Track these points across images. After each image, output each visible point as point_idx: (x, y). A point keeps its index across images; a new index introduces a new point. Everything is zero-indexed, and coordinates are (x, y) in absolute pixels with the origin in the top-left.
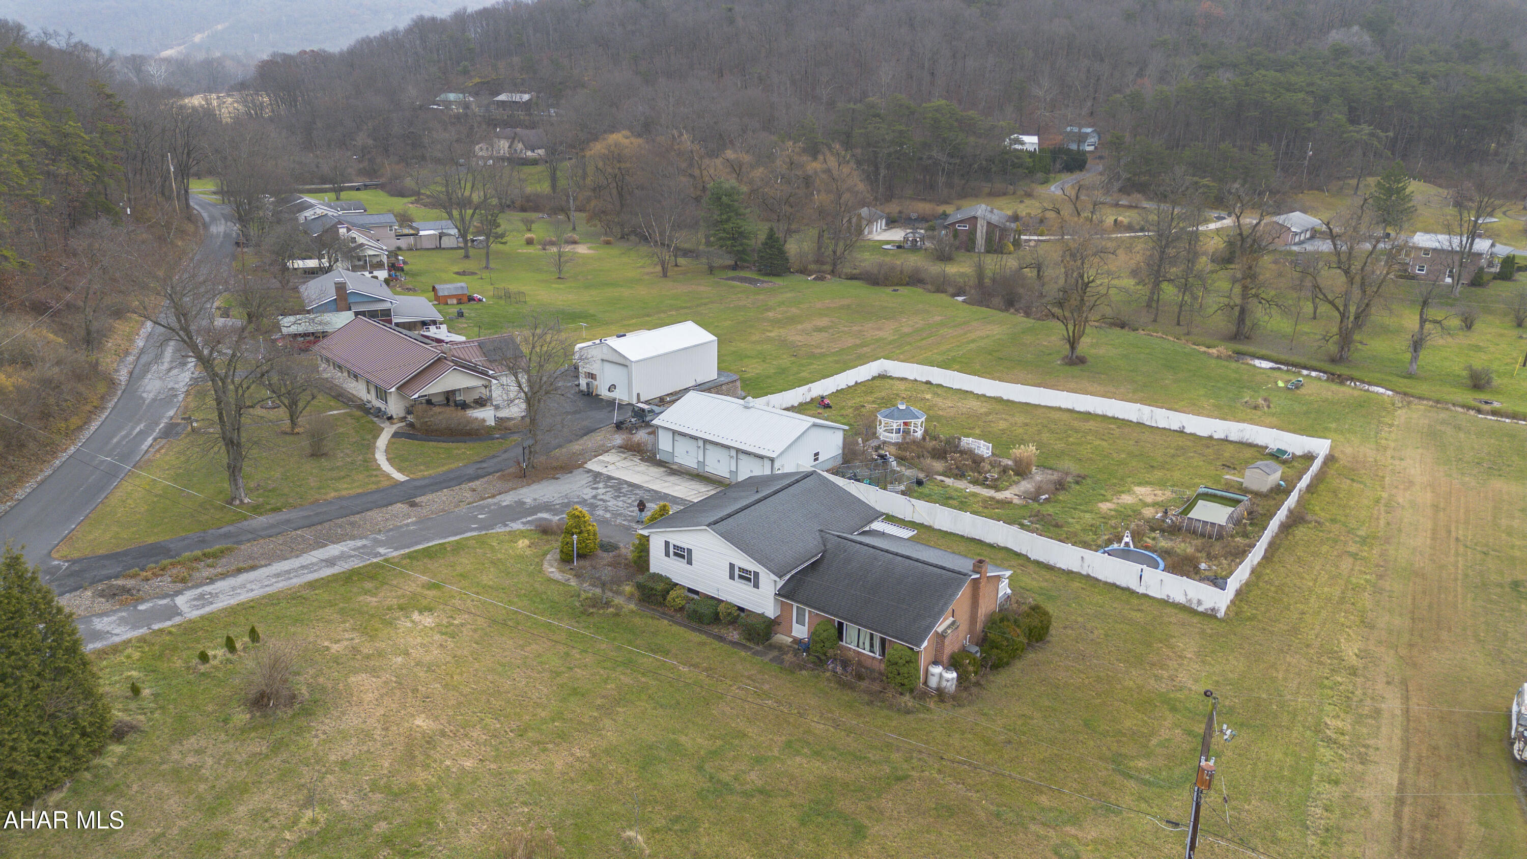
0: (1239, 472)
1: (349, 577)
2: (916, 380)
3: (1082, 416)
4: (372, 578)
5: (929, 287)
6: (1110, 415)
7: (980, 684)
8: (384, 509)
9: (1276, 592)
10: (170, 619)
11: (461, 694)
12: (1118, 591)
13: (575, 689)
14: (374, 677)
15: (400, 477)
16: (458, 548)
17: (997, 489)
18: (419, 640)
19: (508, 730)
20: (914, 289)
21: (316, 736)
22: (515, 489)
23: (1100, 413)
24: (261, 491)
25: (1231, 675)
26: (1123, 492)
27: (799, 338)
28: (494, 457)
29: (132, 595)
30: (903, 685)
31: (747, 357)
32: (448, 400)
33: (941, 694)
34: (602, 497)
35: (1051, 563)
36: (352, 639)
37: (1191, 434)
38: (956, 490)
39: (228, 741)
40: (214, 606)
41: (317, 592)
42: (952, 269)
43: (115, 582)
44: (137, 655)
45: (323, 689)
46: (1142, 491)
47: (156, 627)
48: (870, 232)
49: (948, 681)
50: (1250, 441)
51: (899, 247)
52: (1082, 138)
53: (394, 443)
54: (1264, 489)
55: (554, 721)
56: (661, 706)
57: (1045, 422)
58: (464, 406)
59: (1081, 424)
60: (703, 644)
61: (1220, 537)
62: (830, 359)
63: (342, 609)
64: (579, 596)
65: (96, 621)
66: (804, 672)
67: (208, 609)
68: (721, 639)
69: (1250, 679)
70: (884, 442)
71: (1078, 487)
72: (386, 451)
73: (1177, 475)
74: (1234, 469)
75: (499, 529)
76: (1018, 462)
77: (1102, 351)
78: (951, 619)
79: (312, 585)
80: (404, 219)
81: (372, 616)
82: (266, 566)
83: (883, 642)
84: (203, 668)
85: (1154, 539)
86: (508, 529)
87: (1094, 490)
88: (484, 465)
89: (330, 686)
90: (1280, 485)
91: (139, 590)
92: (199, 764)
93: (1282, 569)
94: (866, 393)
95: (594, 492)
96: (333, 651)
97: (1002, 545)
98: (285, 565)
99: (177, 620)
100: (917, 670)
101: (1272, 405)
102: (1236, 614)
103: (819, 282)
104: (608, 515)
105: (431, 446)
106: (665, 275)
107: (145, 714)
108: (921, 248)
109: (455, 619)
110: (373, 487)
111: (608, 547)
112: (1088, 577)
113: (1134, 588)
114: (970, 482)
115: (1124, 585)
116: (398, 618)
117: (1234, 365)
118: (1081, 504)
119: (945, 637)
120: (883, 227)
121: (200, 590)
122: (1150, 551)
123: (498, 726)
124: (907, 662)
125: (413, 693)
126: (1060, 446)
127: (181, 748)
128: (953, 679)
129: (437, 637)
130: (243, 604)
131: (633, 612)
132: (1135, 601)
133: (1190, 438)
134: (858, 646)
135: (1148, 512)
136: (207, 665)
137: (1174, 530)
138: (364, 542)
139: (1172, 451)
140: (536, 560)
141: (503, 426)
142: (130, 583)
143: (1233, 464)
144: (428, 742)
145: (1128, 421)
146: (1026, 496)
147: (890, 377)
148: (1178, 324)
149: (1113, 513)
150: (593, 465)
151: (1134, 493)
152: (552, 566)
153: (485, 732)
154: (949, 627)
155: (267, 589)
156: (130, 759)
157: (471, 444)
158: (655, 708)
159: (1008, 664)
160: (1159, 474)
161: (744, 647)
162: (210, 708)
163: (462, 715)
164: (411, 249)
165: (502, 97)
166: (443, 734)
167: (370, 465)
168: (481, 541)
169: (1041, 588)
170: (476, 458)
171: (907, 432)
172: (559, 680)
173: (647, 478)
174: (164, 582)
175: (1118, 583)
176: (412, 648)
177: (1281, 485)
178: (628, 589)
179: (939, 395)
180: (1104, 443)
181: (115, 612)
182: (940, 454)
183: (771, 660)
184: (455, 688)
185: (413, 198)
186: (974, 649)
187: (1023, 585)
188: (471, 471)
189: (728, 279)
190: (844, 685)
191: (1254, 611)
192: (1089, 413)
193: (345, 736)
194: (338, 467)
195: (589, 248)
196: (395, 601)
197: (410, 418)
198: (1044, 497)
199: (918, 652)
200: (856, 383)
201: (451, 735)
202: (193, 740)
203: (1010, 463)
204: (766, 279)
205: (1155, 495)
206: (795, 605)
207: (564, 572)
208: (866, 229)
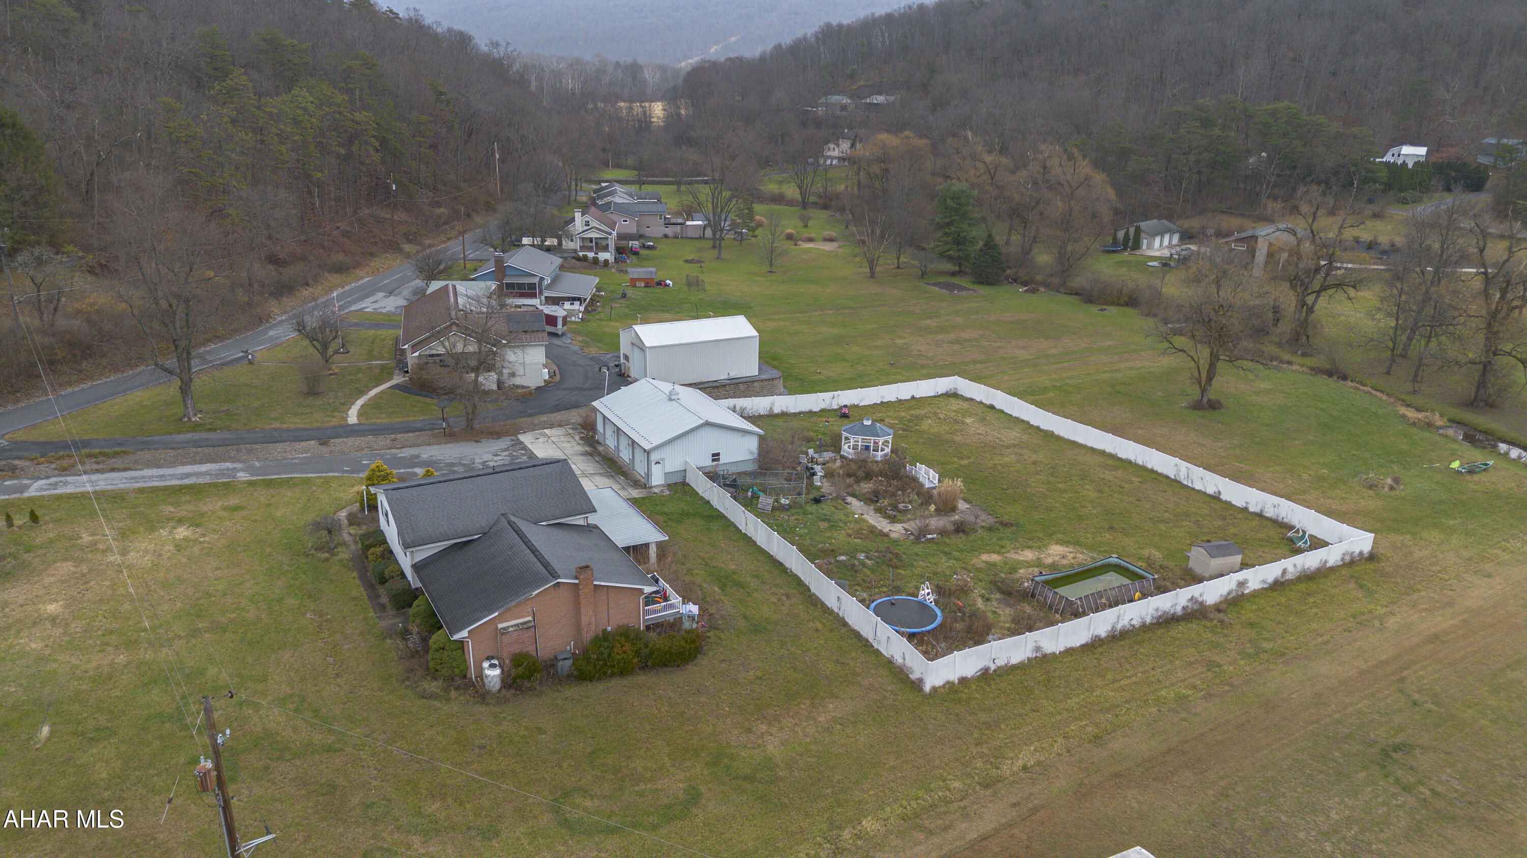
1: (180, 490)
2: (981, 403)
4: (197, 493)
6: (1148, 466)
8: (296, 444)
10: (10, 494)
14: (75, 566)
15: (352, 419)
17: (893, 520)
18: (152, 546)
23: (1141, 463)
26: (1033, 547)
35: (823, 599)
36: (107, 536)
37: (1225, 502)
38: (847, 513)
41: (141, 496)
43: (15, 461)
46: (1056, 550)
48: (1150, 246)
50: (1286, 520)
53: (388, 391)
63: (137, 512)
66: (389, 641)
67: (49, 493)
68: (376, 598)
70: (842, 457)
71: (985, 534)
72: (370, 398)
78: (528, 619)
79: (144, 490)
81: (149, 522)
82: (137, 470)
87: (1000, 539)
91: (23, 471)
95: (491, 458)
96: (80, 541)
97: (795, 572)
101: (1401, 487)
106: (872, 275)
109: (205, 537)
110: (319, 425)
112: (841, 620)
113: (871, 641)
114: (875, 509)
115: (865, 635)
116: (165, 528)
118: (961, 551)
119: (503, 634)
125: (82, 584)
126: (1038, 490)
129: (168, 547)
133: (1218, 505)
138: (238, 466)
139: (1168, 516)
140: (344, 504)
144: (34, 622)
145: (1164, 476)
147: (959, 397)
149: (983, 565)
150: (527, 436)
152: (348, 511)
153: (84, 626)
154: (516, 625)
155: (109, 487)
161: (382, 609)
164: (676, 237)
167: (344, 407)
168: (329, 481)
174: (48, 469)
183: (386, 625)
188: (418, 425)
189: (933, 284)
194: (312, 406)
198: (930, 536)
200: (913, 397)
205: (1065, 557)
207: (348, 518)
208: (1145, 241)
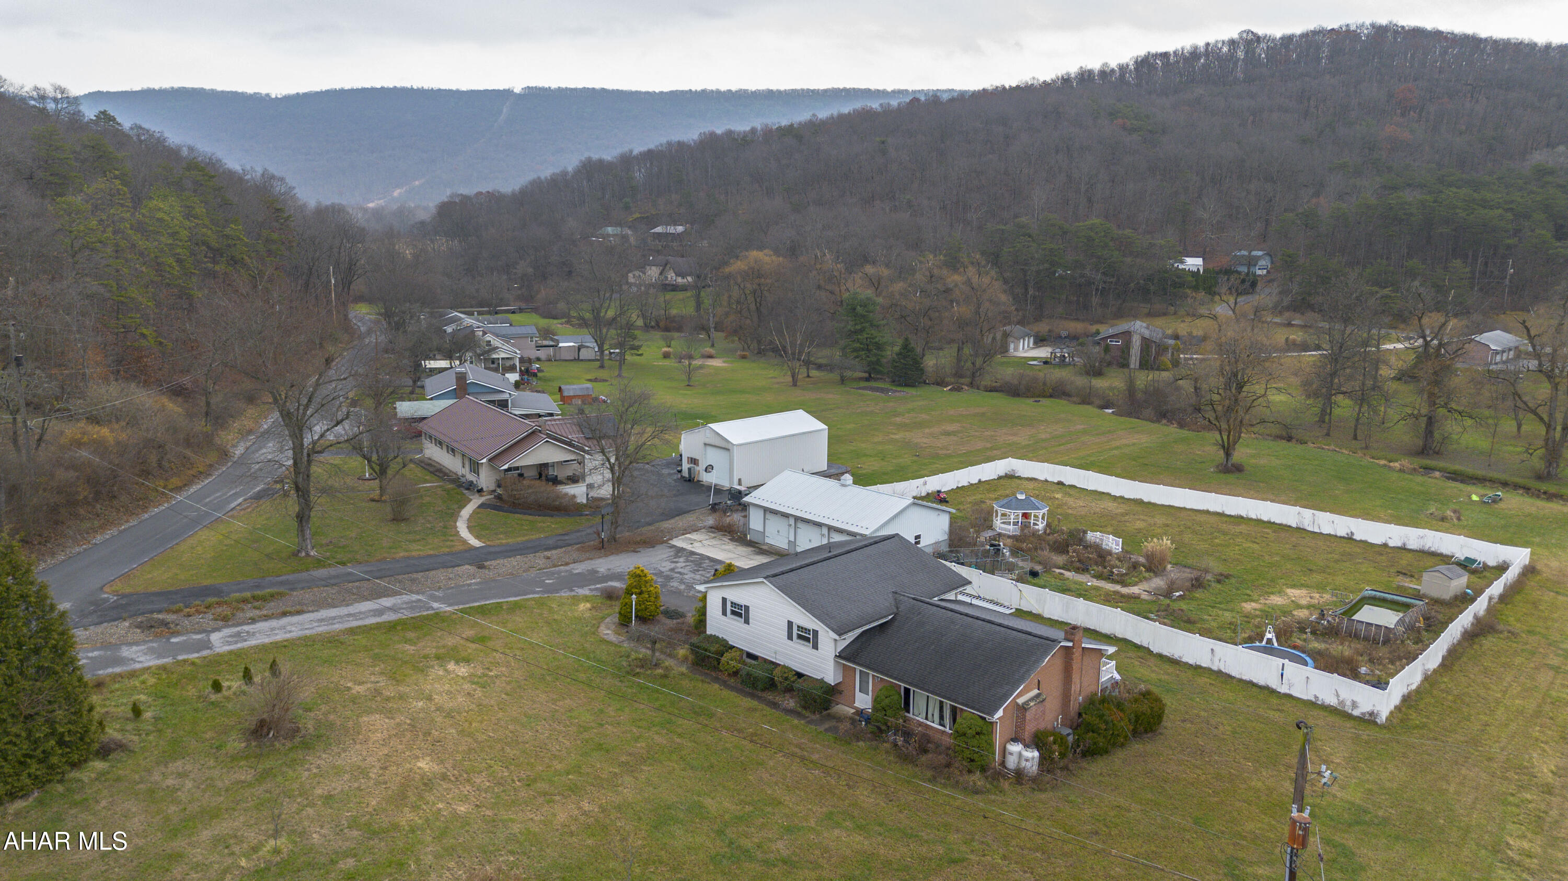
0: (1418, 579)
1: (392, 627)
2: (1046, 481)
3: (1232, 519)
4: (416, 628)
5: (1075, 399)
6: (1265, 519)
7: (1068, 770)
8: (450, 570)
9: (1454, 702)
10: (198, 652)
11: (476, 741)
12: (1254, 689)
13: (600, 744)
14: (388, 718)
15: (475, 542)
16: (514, 608)
17: (1124, 584)
18: (447, 687)
19: (516, 779)
20: (1057, 400)
21: (309, 770)
22: (591, 559)
23: (1254, 517)
24: (331, 547)
25: (1388, 784)
26: (1273, 593)
27: (925, 440)
28: (578, 531)
29: (169, 628)
30: (972, 760)
31: (865, 455)
32: (540, 475)
33: (1019, 775)
34: (680, 570)
35: (1176, 656)
36: (378, 682)
37: (1361, 541)
38: (1076, 583)
39: (215, 767)
40: (248, 643)
41: (356, 637)
42: (1099, 383)
43: (155, 616)
44: (152, 681)
45: (331, 726)
46: (1294, 593)
47: (180, 658)
48: (1016, 349)
49: (1027, 760)
50: (1433, 549)
51: (1046, 363)
52: (1252, 262)
53: (478, 513)
54: (1447, 595)
55: (568, 774)
56: (692, 768)
57: (1189, 524)
58: (555, 481)
59: (1231, 527)
60: (754, 710)
61: (1386, 642)
62: (955, 460)
63: (377, 654)
64: (628, 656)
65: (124, 648)
66: (861, 744)
67: (239, 645)
68: (774, 705)
69: (1412, 790)
70: (1000, 535)
71: (1219, 586)
72: (469, 520)
73: (1340, 580)
74: (1412, 576)
75: (565, 594)
76: (1150, 557)
77: (1262, 462)
78: (1036, 691)
79: (352, 631)
80: (546, 333)
81: (406, 662)
82: (313, 612)
83: (954, 710)
84: (214, 697)
85: (1305, 640)
86: (573, 593)
87: (1238, 589)
88: (566, 538)
89: (339, 723)
90: (1465, 593)
91: (177, 625)
92: (177, 787)
93: (1463, 679)
94: (989, 491)
95: (673, 565)
96: (354, 692)
97: (1120, 636)
98: (333, 612)
99: (205, 653)
100: (991, 745)
101: (1462, 518)
102: (1402, 721)
103: (955, 393)
104: (682, 587)
105: (515, 519)
106: (795, 384)
107: (140, 735)
108: (1070, 364)
109: (491, 671)
110: (446, 550)
111: (672, 614)
112: (1219, 673)
113: (1274, 687)
114: (1094, 577)
115: (1262, 682)
116: (433, 667)
117: (1420, 479)
118: (1220, 603)
119: (1026, 710)
120: (1031, 345)
121: (239, 629)
122: (1299, 651)
123: (506, 774)
124: (978, 733)
125: (424, 736)
126: (1204, 546)
127: (164, 770)
128: (1033, 758)
129: (467, 686)
130: (276, 643)
131: (683, 674)
132: (1274, 701)
133: (1361, 545)
134: (927, 718)
135: (1302, 614)
136: (219, 695)
137: (1332, 632)
138: (420, 597)
139: (1336, 557)
140: (594, 622)
141: (594, 505)
142: (170, 617)
143: (1410, 571)
144: (425, 784)
145: (1286, 526)
146: (1157, 593)
147: (1019, 478)
148: (1355, 438)
149: (1258, 613)
150: (678, 542)
151: (1286, 594)
152: (609, 629)
153: (491, 779)
154: (1032, 699)
155: (307, 632)
156: (109, 776)
157: (558, 519)
158: (684, 770)
159: (1107, 752)
160: (1317, 578)
161: (798, 715)
162: (208, 735)
163: (470, 760)
164: (550, 360)
165: (659, 229)
166: (444, 777)
167: (449, 531)
168: (540, 603)
169: (1160, 680)
170: (560, 531)
171: (1025, 526)
172: (586, 735)
173: (732, 555)
174: (206, 620)
175: (1255, 681)
176: (437, 694)
177: (1468, 594)
178: (682, 652)
179: (1070, 495)
180: (1255, 546)
181: (145, 642)
182: (1061, 548)
183: (826, 730)
184: (470, 735)
185: (564, 320)
186: (1066, 731)
187: (1139, 676)
188: (551, 542)
189: (860, 388)
190: (905, 758)
191: (1424, 720)
192: (1242, 517)
193: (338, 772)
194: (415, 532)
195: (724, 362)
196: (434, 651)
197: (499, 491)
198: (1177, 594)
199: (992, 723)
200: (980, 481)
201: (453, 779)
202: (179, 763)
203: (1142, 560)
204: (899, 389)
205: (1311, 598)
206: (858, 668)
207: (619, 634)
208: (1012, 346)
